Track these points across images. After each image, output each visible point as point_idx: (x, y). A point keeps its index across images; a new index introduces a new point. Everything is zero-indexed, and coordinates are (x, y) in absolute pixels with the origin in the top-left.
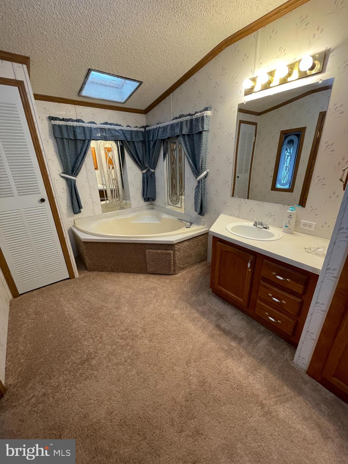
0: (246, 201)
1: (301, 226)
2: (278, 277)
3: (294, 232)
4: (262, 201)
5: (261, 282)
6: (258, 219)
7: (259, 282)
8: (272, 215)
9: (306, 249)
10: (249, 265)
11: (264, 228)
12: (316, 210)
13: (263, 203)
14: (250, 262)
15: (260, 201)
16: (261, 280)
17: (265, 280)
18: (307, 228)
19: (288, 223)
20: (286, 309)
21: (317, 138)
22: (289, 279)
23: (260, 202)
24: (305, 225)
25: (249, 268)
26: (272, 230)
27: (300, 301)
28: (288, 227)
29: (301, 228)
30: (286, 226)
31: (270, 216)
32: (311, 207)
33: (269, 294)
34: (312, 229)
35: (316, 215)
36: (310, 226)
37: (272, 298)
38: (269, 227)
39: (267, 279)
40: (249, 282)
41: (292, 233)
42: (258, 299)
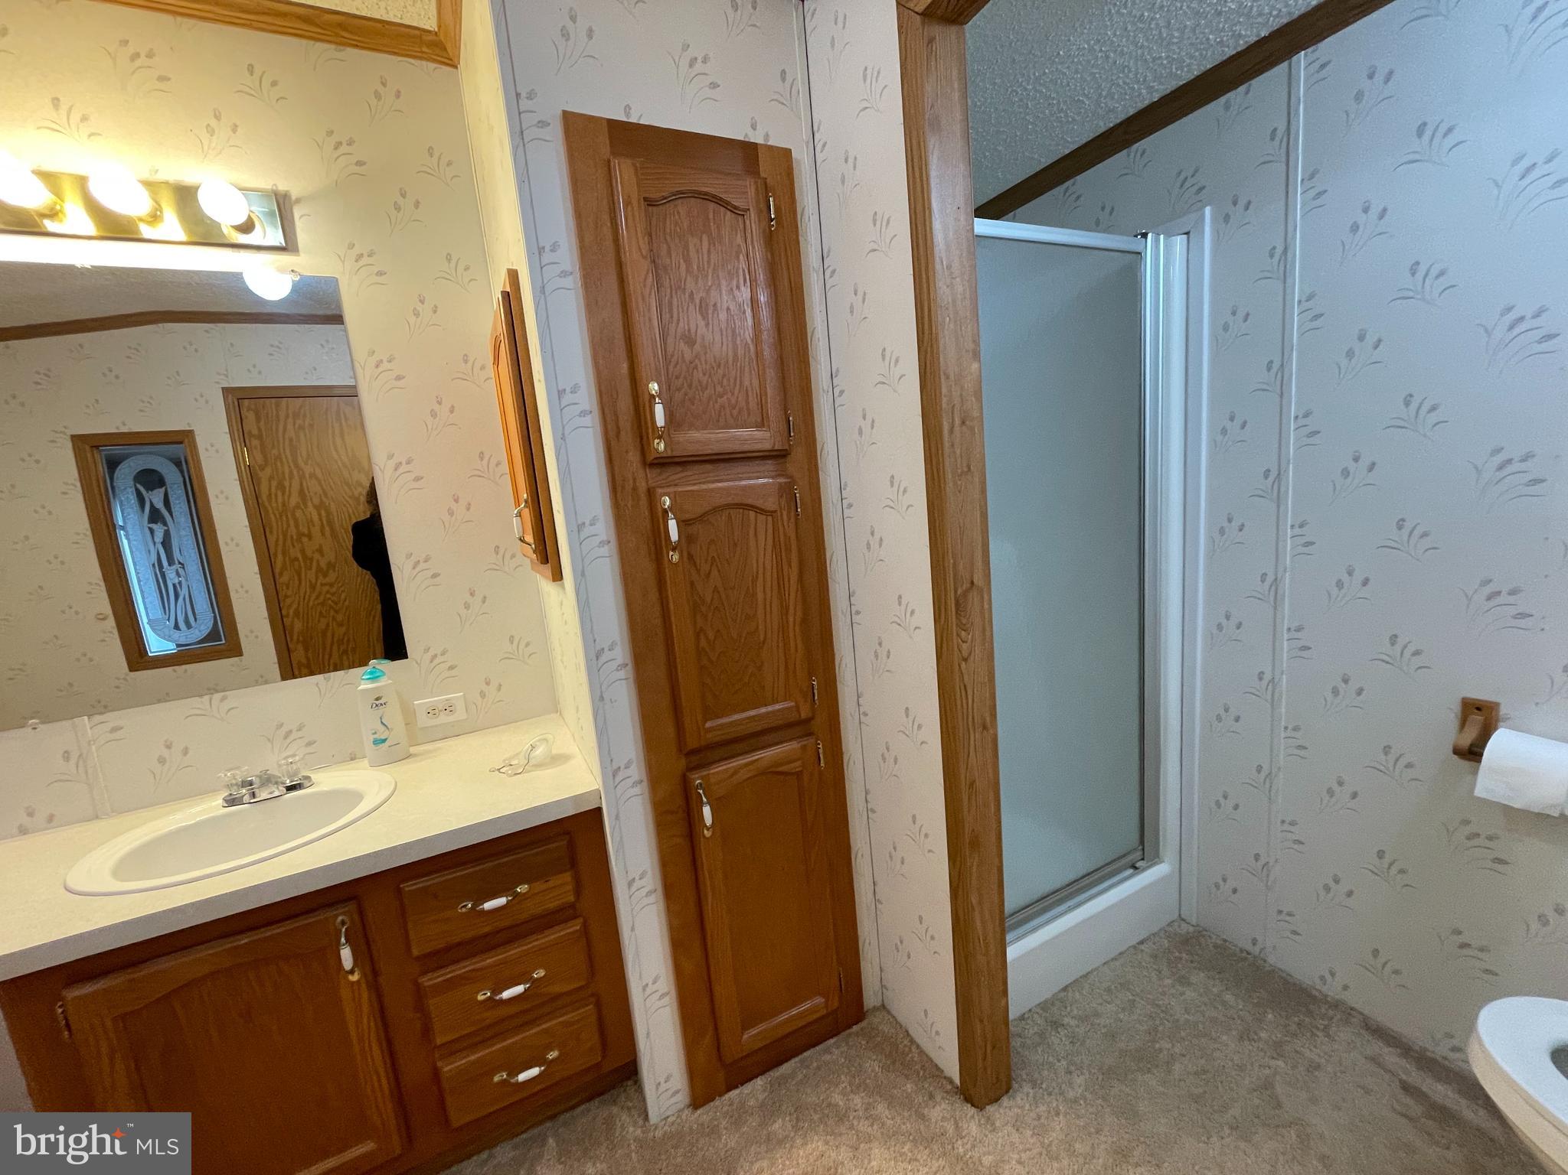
0: (111, 725)
1: (423, 720)
2: (488, 905)
3: (412, 750)
4: (217, 691)
5: (426, 984)
6: (238, 768)
7: (418, 987)
8: (291, 731)
9: (499, 770)
10: (346, 955)
11: (290, 788)
12: (443, 654)
13: (223, 699)
14: (343, 940)
15: (201, 696)
16: (425, 973)
17: (439, 958)
18: (443, 719)
19: (383, 728)
20: (557, 989)
21: (247, 468)
22: (520, 884)
23: (206, 698)
24: (432, 712)
25: (352, 972)
26: (325, 780)
27: (578, 928)
28: (384, 741)
29: (422, 729)
30: (376, 742)
31: (286, 738)
32: (427, 650)
33: (480, 998)
34: (460, 714)
35: (451, 668)
36: (449, 709)
37: (497, 998)
38: (308, 778)
39: (448, 949)
40: (373, 1035)
41: (409, 756)
42: (439, 1064)
